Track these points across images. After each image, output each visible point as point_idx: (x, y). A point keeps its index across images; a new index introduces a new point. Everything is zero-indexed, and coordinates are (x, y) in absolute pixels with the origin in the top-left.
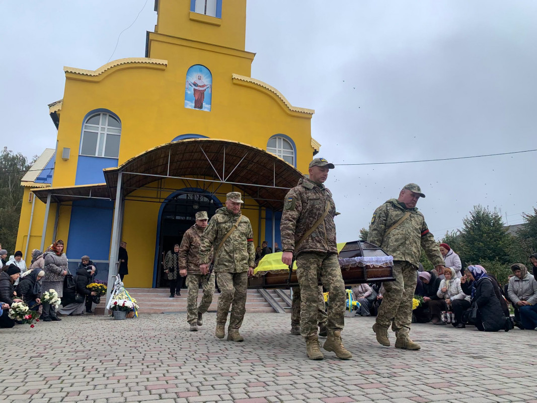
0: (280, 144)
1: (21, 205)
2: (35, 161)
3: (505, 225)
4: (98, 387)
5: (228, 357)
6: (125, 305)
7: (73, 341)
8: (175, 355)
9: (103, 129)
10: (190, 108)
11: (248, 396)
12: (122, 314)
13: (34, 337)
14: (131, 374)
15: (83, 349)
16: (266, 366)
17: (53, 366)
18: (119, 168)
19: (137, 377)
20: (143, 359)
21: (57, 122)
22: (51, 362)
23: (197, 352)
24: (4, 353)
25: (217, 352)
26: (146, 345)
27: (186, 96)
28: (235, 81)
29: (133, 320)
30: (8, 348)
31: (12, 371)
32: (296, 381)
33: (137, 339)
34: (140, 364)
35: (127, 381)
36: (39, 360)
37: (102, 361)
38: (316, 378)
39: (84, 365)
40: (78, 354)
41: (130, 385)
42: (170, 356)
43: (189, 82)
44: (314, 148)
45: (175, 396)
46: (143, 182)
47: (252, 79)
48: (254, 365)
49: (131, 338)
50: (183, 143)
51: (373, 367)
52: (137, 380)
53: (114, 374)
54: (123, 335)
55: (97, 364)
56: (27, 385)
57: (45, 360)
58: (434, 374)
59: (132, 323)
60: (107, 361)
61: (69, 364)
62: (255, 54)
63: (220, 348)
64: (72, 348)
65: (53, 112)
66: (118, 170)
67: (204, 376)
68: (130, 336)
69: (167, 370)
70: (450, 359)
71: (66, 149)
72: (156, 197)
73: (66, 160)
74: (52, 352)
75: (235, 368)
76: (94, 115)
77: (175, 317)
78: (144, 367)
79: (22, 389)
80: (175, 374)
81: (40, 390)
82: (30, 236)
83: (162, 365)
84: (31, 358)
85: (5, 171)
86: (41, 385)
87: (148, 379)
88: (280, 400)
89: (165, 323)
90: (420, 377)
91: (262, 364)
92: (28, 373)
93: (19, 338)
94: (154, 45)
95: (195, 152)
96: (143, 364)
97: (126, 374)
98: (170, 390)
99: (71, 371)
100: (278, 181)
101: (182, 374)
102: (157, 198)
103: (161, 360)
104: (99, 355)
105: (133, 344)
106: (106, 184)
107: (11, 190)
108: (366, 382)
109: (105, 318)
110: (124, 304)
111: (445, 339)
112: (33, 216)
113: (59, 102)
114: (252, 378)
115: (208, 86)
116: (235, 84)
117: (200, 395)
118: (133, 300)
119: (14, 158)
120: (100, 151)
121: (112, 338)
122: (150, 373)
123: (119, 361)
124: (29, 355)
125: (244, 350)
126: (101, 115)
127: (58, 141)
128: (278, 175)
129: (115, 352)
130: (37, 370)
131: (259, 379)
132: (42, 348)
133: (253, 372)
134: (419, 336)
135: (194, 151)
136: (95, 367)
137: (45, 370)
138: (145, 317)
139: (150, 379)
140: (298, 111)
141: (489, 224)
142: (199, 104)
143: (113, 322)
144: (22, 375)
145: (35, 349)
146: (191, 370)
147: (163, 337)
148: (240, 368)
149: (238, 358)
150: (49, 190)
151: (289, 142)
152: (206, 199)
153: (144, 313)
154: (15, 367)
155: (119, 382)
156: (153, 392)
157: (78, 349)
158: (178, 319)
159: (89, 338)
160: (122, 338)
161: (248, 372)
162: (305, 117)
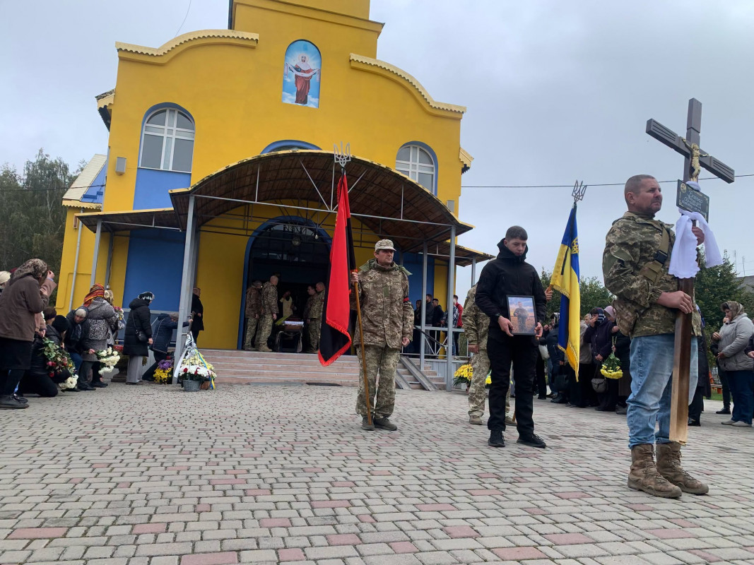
0: (415, 155)
1: (63, 229)
2: (82, 170)
3: (738, 276)
4: (152, 479)
5: (318, 448)
6: (198, 373)
7: (129, 418)
8: (252, 443)
9: (170, 131)
10: (290, 102)
11: (330, 498)
12: (195, 384)
13: (81, 411)
14: (195, 464)
15: (140, 429)
16: (362, 461)
17: (102, 450)
18: (190, 189)
19: (201, 468)
20: (212, 446)
21: (108, 121)
22: (101, 445)
23: (281, 440)
24: (44, 430)
25: (306, 440)
26: (219, 428)
27: (284, 84)
28: (353, 64)
29: (208, 392)
30: (49, 425)
31: (53, 455)
32: (392, 482)
33: (209, 420)
34: (208, 452)
35: (188, 473)
36: (86, 442)
37: (162, 447)
38: (419, 480)
39: (139, 451)
40: (134, 436)
41: (191, 477)
42: (247, 443)
43: (289, 66)
44: (463, 162)
45: (241, 493)
46: (224, 209)
47: (378, 61)
48: (348, 459)
49: (202, 417)
50: (277, 156)
51: (497, 468)
52: (200, 472)
53: (174, 463)
54: (193, 413)
55: (156, 451)
56: (70, 472)
57: (93, 442)
58: (571, 481)
59: (207, 397)
60: (168, 446)
61: (123, 448)
62: (383, 25)
63: (311, 435)
64: (127, 428)
65: (103, 107)
66: (189, 192)
67: (283, 471)
68: (200, 414)
69: (239, 462)
70: (603, 462)
71: (121, 160)
72: (241, 227)
73: (121, 174)
74: (103, 432)
75: (323, 463)
76: (158, 111)
77: (264, 390)
78: (212, 456)
79: (64, 477)
80: (247, 467)
81: (85, 479)
82: (77, 274)
83: (234, 455)
84: (76, 439)
85: (42, 183)
86: (86, 473)
87: (213, 471)
88: (366, 504)
89: (250, 398)
90: (551, 484)
91: (359, 458)
92: (72, 457)
93: (63, 411)
94: (240, 11)
95: (295, 168)
96: (210, 453)
97: (189, 464)
98: (237, 486)
99: (123, 457)
100: (408, 211)
101: (256, 468)
102: (243, 229)
103: (234, 449)
104: (159, 439)
105: (202, 426)
106: (172, 209)
107: (50, 210)
108: (480, 487)
109: (173, 388)
110: (196, 371)
111: (610, 435)
112: (80, 247)
113: (111, 93)
114: (340, 476)
115: (315, 71)
116: (353, 68)
117: (272, 494)
118: (210, 366)
119: (52, 165)
120: (167, 162)
121: (177, 417)
122: (218, 465)
123: (182, 447)
124: (74, 434)
125: (341, 439)
126: (168, 112)
127: (109, 147)
128: (408, 202)
129: (179, 436)
130: (83, 454)
131: (349, 478)
132: (91, 426)
133: (344, 469)
134: (577, 430)
135: (293, 166)
136: (153, 454)
137: (93, 455)
138: (224, 389)
139: (216, 472)
140: (443, 109)
141: (715, 275)
142: (302, 98)
143: (182, 394)
144: (65, 460)
145: (82, 427)
146: (268, 463)
147: (244, 417)
148: (329, 462)
149: (330, 450)
150: (99, 215)
151: (428, 153)
152: (310, 233)
153: (224, 383)
154: (57, 450)
155: (178, 473)
156: (217, 487)
157: (134, 429)
158: (267, 393)
159: (149, 415)
160: (190, 417)
161: (338, 468)
162: (452, 117)
